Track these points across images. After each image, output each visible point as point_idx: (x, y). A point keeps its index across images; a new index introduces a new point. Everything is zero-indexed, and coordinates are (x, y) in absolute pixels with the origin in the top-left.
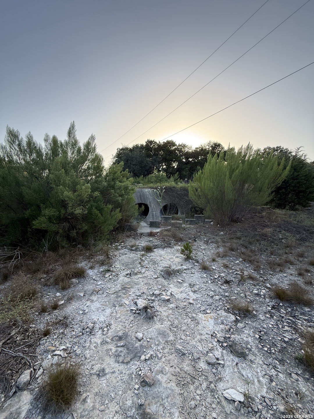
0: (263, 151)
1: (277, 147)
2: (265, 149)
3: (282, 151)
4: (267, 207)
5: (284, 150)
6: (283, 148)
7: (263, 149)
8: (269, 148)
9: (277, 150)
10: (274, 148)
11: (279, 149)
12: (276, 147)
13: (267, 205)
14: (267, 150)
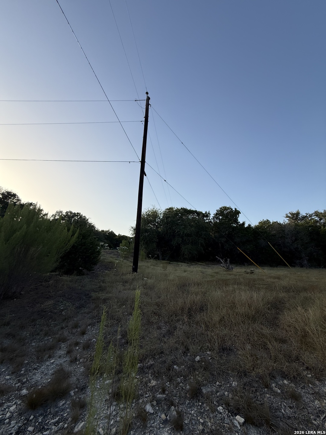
0: (65, 214)
1: (78, 213)
2: (67, 213)
3: (81, 217)
4: (56, 273)
5: (83, 217)
6: (82, 215)
7: (66, 212)
8: (71, 212)
9: (77, 216)
10: (75, 213)
11: (79, 215)
12: (76, 213)
13: (55, 272)
14: (69, 214)
